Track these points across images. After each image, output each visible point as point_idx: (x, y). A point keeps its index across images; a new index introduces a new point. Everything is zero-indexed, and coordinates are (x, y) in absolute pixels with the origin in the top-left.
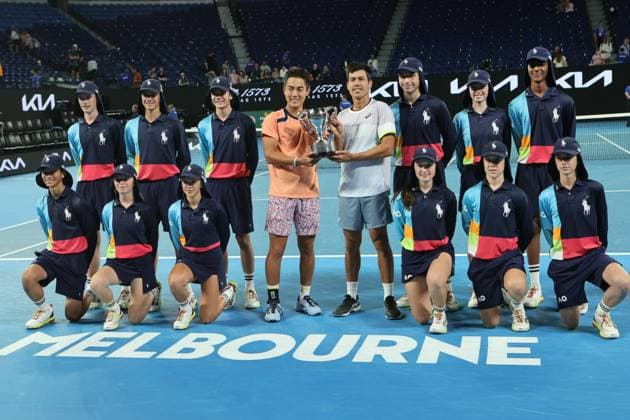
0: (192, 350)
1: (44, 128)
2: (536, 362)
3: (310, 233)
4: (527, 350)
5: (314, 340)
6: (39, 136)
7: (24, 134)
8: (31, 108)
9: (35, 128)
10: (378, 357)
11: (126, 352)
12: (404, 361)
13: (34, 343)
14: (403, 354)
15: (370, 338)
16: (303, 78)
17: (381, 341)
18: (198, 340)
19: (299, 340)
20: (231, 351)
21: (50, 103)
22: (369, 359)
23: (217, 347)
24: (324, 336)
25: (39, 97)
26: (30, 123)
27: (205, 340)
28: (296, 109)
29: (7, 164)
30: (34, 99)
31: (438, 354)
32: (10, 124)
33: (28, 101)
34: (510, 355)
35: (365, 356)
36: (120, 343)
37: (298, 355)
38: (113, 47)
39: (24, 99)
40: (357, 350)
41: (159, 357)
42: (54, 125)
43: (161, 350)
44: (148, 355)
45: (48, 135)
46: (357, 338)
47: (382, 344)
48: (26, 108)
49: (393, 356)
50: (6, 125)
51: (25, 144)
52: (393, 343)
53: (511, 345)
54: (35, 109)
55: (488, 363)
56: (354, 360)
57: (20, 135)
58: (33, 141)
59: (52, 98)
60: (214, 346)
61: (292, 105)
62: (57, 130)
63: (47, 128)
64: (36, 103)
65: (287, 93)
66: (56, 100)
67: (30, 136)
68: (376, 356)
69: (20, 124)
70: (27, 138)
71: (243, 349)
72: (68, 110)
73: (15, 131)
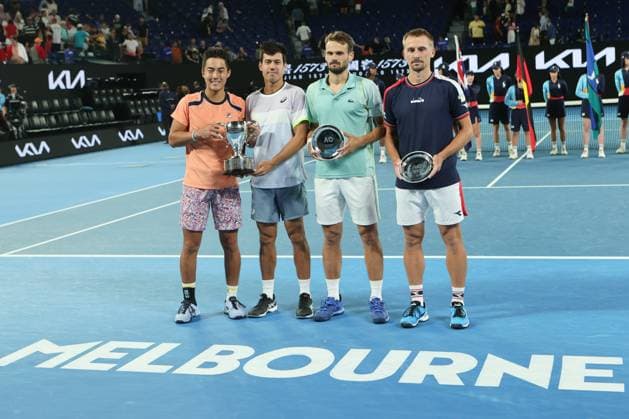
0: (214, 364)
1: (72, 108)
2: (619, 388)
3: (229, 228)
4: (609, 373)
5: (357, 356)
6: (66, 117)
7: (50, 115)
8: (58, 87)
9: (62, 108)
10: (430, 378)
11: (140, 365)
12: (459, 382)
13: (37, 353)
14: (458, 375)
15: (421, 354)
16: (224, 58)
17: (435, 359)
18: (222, 353)
19: (339, 356)
20: (259, 367)
21: (79, 81)
22: (419, 380)
23: (243, 362)
24: (368, 351)
25: (67, 73)
26: (56, 102)
27: (231, 352)
28: (216, 92)
29: (30, 149)
30: (61, 76)
31: (501, 376)
32: (35, 104)
33: (55, 79)
34: (588, 379)
35: (414, 376)
36: (133, 354)
37: (336, 374)
38: (152, 18)
39: (51, 76)
40: (406, 369)
41: (176, 371)
42: (84, 105)
43: (178, 364)
44: (163, 369)
45: (76, 116)
46: (406, 354)
47: (436, 362)
48: (52, 86)
49: (448, 376)
50: (30, 106)
51: (51, 126)
52: (449, 362)
53: (589, 366)
54: (62, 87)
55: (560, 388)
56: (403, 380)
57: (45, 116)
58: (59, 124)
59: (81, 75)
60: (239, 360)
61: (213, 88)
62: (86, 111)
63: (76, 108)
64: (64, 80)
65: (206, 75)
66: (86, 76)
67: (56, 117)
68: (427, 376)
69: (45, 104)
70: (53, 119)
71: (272, 365)
72: (100, 89)
73: (40, 112)
